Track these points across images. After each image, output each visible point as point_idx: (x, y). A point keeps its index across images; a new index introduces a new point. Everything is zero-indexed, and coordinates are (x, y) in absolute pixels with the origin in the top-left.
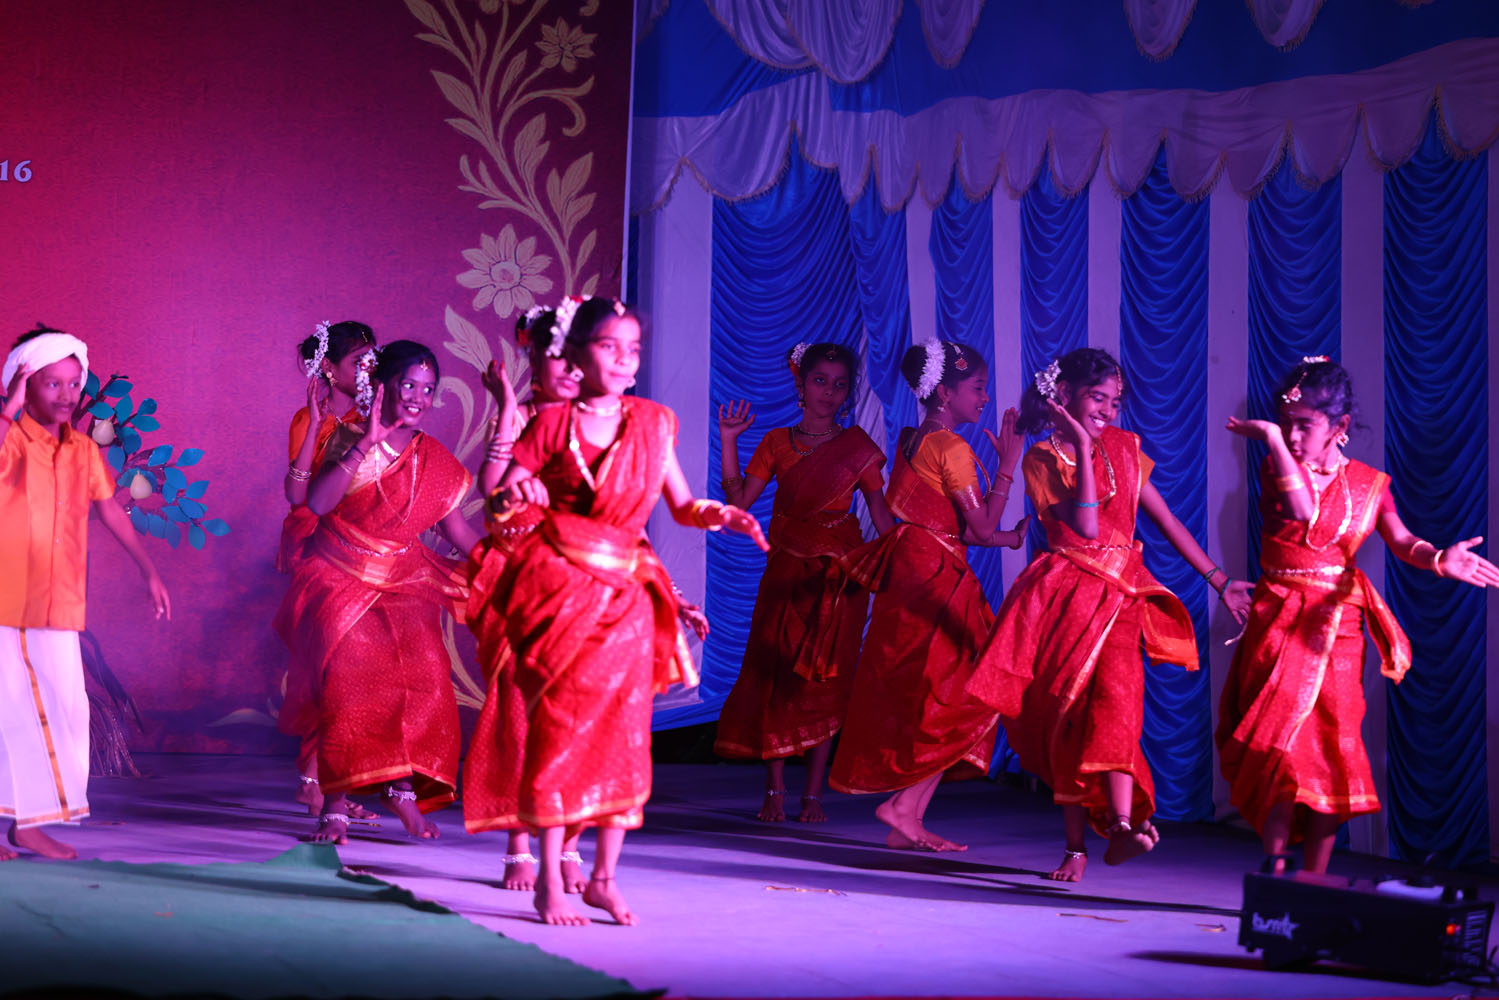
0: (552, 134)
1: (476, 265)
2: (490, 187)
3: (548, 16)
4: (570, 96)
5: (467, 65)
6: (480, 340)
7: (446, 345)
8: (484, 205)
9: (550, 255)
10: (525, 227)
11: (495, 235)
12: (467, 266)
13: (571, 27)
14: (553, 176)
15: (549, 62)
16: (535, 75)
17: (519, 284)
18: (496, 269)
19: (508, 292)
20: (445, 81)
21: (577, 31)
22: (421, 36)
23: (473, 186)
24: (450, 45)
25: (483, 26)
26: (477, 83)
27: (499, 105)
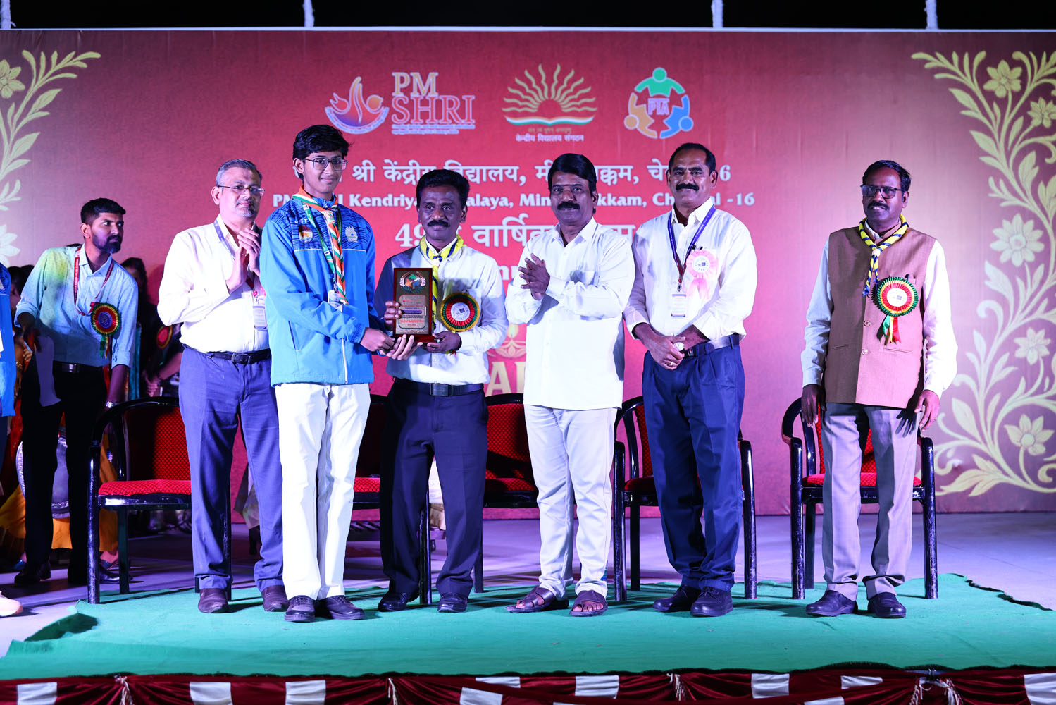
0: (1040, 162)
1: (1001, 237)
2: (1006, 194)
3: (1035, 96)
4: (1050, 141)
5: (990, 127)
6: (1005, 279)
7: (987, 283)
8: (1004, 204)
9: (1042, 229)
10: (1027, 215)
11: (1010, 220)
12: (995, 239)
13: (1047, 102)
14: (1041, 185)
15: (1035, 123)
16: (1028, 130)
17: (1025, 247)
18: (1012, 239)
19: (1020, 253)
20: (978, 137)
21: (1051, 104)
22: (964, 112)
23: (997, 194)
24: (980, 116)
25: (998, 104)
26: (996, 136)
27: (1009, 148)
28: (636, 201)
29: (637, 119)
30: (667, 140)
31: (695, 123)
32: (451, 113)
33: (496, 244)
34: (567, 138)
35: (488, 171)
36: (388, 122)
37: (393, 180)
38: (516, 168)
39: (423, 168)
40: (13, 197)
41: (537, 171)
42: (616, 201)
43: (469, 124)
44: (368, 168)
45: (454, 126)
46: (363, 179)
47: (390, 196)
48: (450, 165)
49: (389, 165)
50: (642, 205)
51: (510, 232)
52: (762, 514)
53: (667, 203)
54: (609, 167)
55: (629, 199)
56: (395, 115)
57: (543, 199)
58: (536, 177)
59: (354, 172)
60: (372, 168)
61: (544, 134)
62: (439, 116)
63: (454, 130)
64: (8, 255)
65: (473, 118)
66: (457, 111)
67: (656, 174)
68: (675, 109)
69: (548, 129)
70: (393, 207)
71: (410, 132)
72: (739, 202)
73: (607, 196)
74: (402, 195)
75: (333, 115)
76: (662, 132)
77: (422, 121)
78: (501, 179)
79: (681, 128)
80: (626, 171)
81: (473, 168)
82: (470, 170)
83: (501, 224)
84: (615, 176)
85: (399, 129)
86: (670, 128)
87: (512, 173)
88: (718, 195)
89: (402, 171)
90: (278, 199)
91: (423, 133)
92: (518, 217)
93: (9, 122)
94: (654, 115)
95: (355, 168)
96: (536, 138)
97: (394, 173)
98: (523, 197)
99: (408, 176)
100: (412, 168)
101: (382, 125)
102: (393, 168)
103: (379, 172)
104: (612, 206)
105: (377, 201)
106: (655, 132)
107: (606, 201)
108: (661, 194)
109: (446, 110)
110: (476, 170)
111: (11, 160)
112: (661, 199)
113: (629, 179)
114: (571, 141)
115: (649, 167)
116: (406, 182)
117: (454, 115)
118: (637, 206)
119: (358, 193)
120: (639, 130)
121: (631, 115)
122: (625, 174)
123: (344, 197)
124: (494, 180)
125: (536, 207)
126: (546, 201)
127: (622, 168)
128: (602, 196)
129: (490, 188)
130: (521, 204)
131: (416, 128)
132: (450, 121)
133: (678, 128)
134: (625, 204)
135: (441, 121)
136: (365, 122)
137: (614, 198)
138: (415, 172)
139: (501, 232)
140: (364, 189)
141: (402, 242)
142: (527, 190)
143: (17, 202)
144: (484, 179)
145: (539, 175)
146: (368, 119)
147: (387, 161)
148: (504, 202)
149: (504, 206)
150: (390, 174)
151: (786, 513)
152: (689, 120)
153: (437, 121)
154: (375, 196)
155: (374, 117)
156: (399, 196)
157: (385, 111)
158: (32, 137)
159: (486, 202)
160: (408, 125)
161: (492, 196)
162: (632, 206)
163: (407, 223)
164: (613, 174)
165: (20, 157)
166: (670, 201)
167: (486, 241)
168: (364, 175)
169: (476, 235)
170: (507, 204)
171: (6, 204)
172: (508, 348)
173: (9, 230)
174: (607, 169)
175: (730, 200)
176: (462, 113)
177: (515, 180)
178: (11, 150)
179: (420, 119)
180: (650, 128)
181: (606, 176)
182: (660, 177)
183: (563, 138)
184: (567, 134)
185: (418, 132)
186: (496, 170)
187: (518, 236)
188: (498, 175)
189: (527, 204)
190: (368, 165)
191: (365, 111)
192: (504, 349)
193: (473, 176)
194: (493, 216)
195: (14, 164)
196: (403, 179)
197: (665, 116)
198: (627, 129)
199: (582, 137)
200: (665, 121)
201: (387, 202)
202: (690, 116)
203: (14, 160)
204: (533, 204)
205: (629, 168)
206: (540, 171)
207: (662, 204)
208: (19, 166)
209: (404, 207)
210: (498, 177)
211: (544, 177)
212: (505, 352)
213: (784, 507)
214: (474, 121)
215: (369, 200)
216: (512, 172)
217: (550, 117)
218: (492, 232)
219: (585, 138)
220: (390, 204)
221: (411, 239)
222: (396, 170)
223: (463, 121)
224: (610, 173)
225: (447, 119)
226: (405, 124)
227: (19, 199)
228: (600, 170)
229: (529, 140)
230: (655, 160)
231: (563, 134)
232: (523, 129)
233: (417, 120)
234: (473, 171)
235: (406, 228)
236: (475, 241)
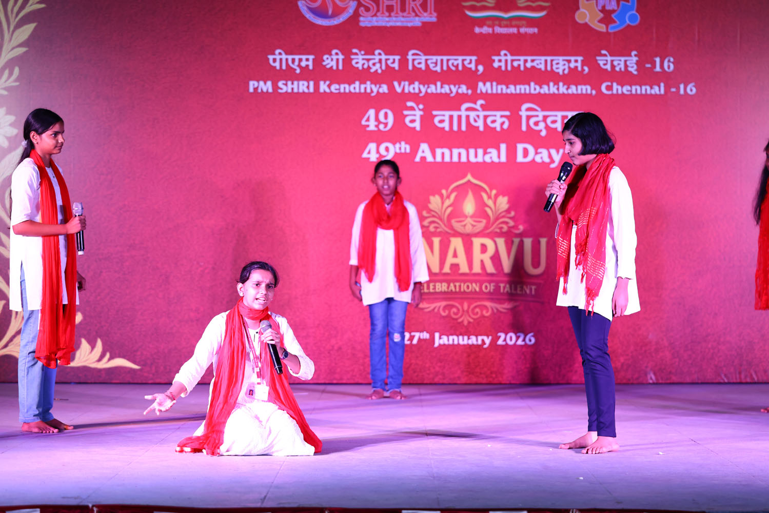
28: (586, 89)
29: (587, 15)
30: (615, 33)
31: (641, 17)
32: (414, 7)
33: (455, 128)
34: (522, 30)
35: (448, 60)
36: (356, 15)
37: (360, 68)
38: (474, 58)
39: (387, 57)
40: (10, 83)
41: (494, 61)
42: (567, 89)
43: (431, 17)
44: (337, 57)
45: (417, 18)
46: (332, 67)
47: (357, 83)
48: (414, 54)
49: (356, 54)
50: (591, 94)
51: (468, 117)
52: (700, 381)
53: (615, 92)
54: (561, 58)
55: (579, 87)
56: (362, 8)
57: (499, 87)
58: (493, 67)
59: (324, 61)
60: (341, 57)
61: (500, 26)
62: (403, 9)
63: (417, 22)
64: (8, 135)
65: (435, 11)
66: (421, 5)
67: (605, 64)
68: (623, 4)
69: (505, 23)
70: (360, 93)
71: (376, 24)
72: (682, 92)
73: (558, 85)
74: (368, 83)
75: (305, 8)
76: (611, 26)
77: (387, 14)
78: (460, 68)
79: (628, 22)
80: (577, 62)
81: (434, 58)
82: (431, 59)
83: (459, 110)
84: (566, 67)
85: (366, 21)
86: (618, 22)
87: (470, 63)
88: (662, 85)
89: (368, 60)
90: (254, 85)
91: (389, 25)
92: (475, 103)
93: (9, 13)
94: (603, 10)
95: (325, 57)
96: (493, 30)
97: (361, 62)
98: (481, 84)
99: (374, 64)
100: (377, 58)
101: (350, 18)
102: (360, 57)
103: (347, 61)
104: (564, 94)
105: (345, 88)
106: (604, 26)
107: (558, 89)
108: (609, 84)
109: (409, 4)
110: (437, 60)
111: (10, 49)
112: (609, 88)
113: (579, 69)
114: (526, 33)
115: (598, 58)
116: (372, 70)
117: (417, 8)
118: (587, 94)
119: (327, 80)
120: (589, 23)
121: (582, 10)
122: (576, 64)
123: (315, 85)
124: (453, 69)
125: (492, 94)
126: (502, 89)
127: (573, 59)
128: (554, 85)
129: (448, 76)
130: (479, 91)
131: (382, 21)
132: (413, 14)
133: (626, 22)
134: (575, 92)
135: (405, 14)
136: (334, 15)
137: (566, 87)
138: (380, 61)
139: (460, 117)
140: (333, 76)
141: (368, 126)
142: (485, 78)
143: (17, 86)
144: (445, 68)
145: (496, 65)
146: (338, 12)
147: (355, 51)
148: (463, 89)
149: (463, 94)
150: (357, 63)
151: (722, 381)
152: (636, 15)
153: (401, 14)
154: (344, 83)
155: (343, 10)
156: (365, 83)
157: (353, 5)
158: (29, 28)
159: (446, 89)
160: (375, 18)
161: (452, 84)
162: (582, 94)
163: (372, 108)
164: (564, 65)
165: (20, 45)
166: (617, 90)
167: (446, 125)
168: (334, 64)
169: (436, 120)
170: (465, 91)
171: (5, 89)
172: (465, 226)
173: (8, 113)
174: (559, 60)
175: (673, 90)
176: (424, 6)
177: (473, 68)
178: (11, 39)
179: (385, 12)
180: (600, 21)
181: (558, 66)
182: (608, 67)
183: (518, 31)
184: (522, 27)
185: (384, 24)
186: (456, 60)
187: (475, 121)
188: (458, 65)
189: (484, 91)
190: (337, 54)
191: (335, 4)
192: (462, 226)
193: (434, 65)
194: (453, 103)
195: (12, 52)
196: (369, 68)
197: (614, 11)
198: (577, 23)
199: (536, 30)
200: (613, 16)
201: (355, 88)
202: (637, 11)
203: (13, 49)
204: (489, 91)
205: (580, 59)
206: (496, 61)
207: (610, 93)
208: (17, 54)
209: (370, 94)
210: (457, 66)
211: (500, 67)
212: (462, 228)
213: (719, 375)
214: (435, 14)
215: (337, 86)
216: (470, 61)
217: (506, 10)
218: (451, 117)
219: (539, 31)
220: (357, 91)
221: (376, 123)
222: (363, 59)
223: (425, 14)
224: (562, 63)
225: (411, 12)
226: (373, 16)
227: (17, 84)
228: (552, 61)
229: (486, 32)
230: (604, 52)
231: (518, 27)
232: (481, 22)
233: (383, 13)
234: (434, 61)
235: (372, 112)
236: (435, 125)
